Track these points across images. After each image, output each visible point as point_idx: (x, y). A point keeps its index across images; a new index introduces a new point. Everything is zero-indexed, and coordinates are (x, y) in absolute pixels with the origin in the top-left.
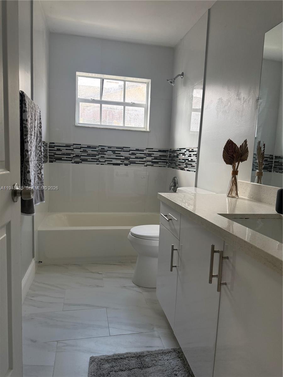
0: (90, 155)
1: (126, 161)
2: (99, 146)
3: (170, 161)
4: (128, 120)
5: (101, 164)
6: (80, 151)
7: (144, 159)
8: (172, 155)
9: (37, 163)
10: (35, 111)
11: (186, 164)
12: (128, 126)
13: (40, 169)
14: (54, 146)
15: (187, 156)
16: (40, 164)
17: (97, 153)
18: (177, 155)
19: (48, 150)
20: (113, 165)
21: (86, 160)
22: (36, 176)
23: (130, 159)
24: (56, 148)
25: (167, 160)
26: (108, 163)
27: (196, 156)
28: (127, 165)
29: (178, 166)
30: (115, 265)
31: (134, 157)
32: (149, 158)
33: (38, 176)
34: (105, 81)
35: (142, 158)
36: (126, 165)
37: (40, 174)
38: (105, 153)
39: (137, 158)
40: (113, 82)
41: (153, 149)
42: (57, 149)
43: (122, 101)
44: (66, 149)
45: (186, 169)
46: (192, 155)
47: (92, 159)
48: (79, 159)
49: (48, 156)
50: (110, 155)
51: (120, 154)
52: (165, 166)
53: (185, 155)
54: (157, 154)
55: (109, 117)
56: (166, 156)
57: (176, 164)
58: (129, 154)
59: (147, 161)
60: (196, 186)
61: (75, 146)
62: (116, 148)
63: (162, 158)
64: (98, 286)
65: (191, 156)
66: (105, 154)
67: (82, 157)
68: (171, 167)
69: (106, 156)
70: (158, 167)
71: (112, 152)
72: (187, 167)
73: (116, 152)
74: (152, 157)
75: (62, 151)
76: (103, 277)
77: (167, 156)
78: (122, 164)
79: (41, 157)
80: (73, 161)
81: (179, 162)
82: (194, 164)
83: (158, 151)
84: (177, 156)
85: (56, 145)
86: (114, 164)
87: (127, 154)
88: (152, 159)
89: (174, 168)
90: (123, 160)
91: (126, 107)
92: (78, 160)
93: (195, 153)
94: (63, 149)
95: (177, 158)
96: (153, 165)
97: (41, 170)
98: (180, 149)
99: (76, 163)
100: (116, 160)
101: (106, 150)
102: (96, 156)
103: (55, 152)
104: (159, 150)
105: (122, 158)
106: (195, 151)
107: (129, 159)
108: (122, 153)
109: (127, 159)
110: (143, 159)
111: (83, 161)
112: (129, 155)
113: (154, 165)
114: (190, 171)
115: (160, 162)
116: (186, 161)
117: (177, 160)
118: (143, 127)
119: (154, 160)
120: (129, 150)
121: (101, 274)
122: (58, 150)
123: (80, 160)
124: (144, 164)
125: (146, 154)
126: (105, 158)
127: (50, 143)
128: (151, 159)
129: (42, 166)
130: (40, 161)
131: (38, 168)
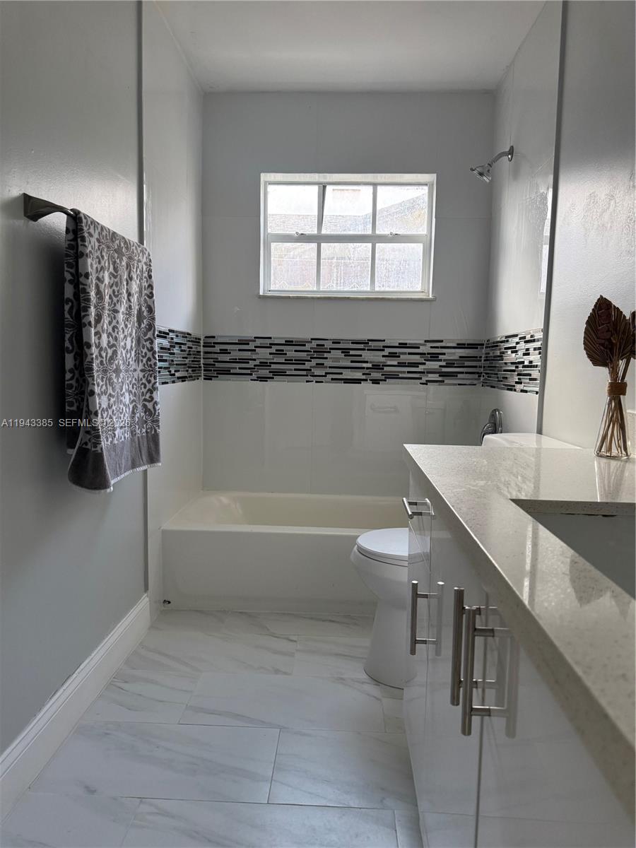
0: (292, 360)
1: (375, 372)
2: (312, 339)
3: (487, 370)
4: (383, 276)
5: (316, 382)
6: (270, 354)
7: (421, 368)
8: (491, 355)
9: (141, 376)
10: (130, 258)
11: (519, 375)
12: (382, 289)
13: (149, 390)
14: (214, 343)
15: (520, 353)
16: (149, 378)
17: (308, 355)
18: (501, 353)
19: (202, 353)
20: (344, 383)
21: (281, 373)
22: (140, 406)
23: (386, 369)
24: (217, 348)
25: (480, 367)
26: (332, 379)
27: (540, 353)
28: (379, 383)
29: (502, 381)
30: (333, 621)
31: (395, 363)
32: (434, 365)
33: (145, 406)
34: (329, 188)
35: (416, 365)
36: (376, 382)
37: (149, 401)
38: (326, 355)
39: (401, 365)
40: (347, 190)
41: (442, 341)
42: (220, 350)
43: (369, 232)
44: (240, 350)
45: (518, 387)
46: (531, 351)
47: (295, 370)
48: (268, 372)
49: (202, 365)
50: (337, 360)
51: (361, 356)
52: (475, 382)
53: (516, 352)
54: (454, 353)
55: (338, 272)
56: (477, 357)
57: (498, 378)
58: (383, 356)
59: (428, 373)
60: (540, 431)
61: (258, 342)
62: (352, 343)
63: (467, 364)
64: (277, 671)
65: (528, 354)
66: (326, 358)
67: (273, 366)
68: (488, 386)
69: (326, 363)
70: (455, 385)
71: (342, 352)
72: (521, 383)
73: (352, 352)
74: (441, 360)
75: (230, 353)
76: (297, 650)
77: (481, 357)
78: (366, 380)
79: (152, 363)
80: (254, 376)
81: (505, 371)
82: (535, 373)
83: (455, 345)
84: (501, 357)
85: (219, 341)
86: (347, 381)
87: (378, 356)
88: (440, 366)
89: (494, 387)
90: (367, 371)
91: (377, 245)
92: (264, 372)
93: (538, 344)
94: (233, 350)
95: (500, 360)
96: (444, 382)
97: (152, 393)
98: (506, 337)
99: (260, 381)
100: (351, 371)
101: (327, 348)
102: (304, 364)
103: (216, 356)
104: (458, 344)
105: (365, 365)
106: (538, 340)
107: (383, 369)
108: (366, 355)
109: (376, 367)
110: (418, 367)
111: (275, 375)
112: (383, 359)
113: (446, 381)
114: (526, 391)
115: (462, 373)
116: (517, 367)
117: (501, 367)
118: (419, 289)
119: (444, 370)
120: (383, 347)
121: (295, 641)
122: (224, 352)
123: (270, 372)
124: (421, 379)
125: (425, 354)
126: (326, 367)
127: (206, 337)
128: (437, 367)
129: (155, 383)
130: (151, 372)
131: (145, 387)
